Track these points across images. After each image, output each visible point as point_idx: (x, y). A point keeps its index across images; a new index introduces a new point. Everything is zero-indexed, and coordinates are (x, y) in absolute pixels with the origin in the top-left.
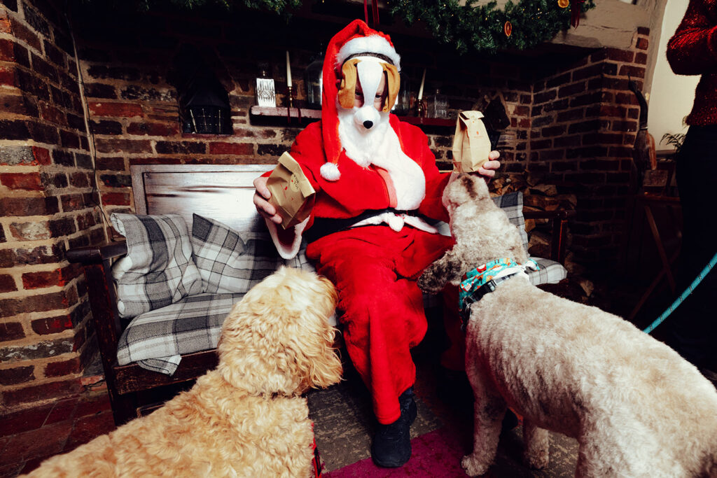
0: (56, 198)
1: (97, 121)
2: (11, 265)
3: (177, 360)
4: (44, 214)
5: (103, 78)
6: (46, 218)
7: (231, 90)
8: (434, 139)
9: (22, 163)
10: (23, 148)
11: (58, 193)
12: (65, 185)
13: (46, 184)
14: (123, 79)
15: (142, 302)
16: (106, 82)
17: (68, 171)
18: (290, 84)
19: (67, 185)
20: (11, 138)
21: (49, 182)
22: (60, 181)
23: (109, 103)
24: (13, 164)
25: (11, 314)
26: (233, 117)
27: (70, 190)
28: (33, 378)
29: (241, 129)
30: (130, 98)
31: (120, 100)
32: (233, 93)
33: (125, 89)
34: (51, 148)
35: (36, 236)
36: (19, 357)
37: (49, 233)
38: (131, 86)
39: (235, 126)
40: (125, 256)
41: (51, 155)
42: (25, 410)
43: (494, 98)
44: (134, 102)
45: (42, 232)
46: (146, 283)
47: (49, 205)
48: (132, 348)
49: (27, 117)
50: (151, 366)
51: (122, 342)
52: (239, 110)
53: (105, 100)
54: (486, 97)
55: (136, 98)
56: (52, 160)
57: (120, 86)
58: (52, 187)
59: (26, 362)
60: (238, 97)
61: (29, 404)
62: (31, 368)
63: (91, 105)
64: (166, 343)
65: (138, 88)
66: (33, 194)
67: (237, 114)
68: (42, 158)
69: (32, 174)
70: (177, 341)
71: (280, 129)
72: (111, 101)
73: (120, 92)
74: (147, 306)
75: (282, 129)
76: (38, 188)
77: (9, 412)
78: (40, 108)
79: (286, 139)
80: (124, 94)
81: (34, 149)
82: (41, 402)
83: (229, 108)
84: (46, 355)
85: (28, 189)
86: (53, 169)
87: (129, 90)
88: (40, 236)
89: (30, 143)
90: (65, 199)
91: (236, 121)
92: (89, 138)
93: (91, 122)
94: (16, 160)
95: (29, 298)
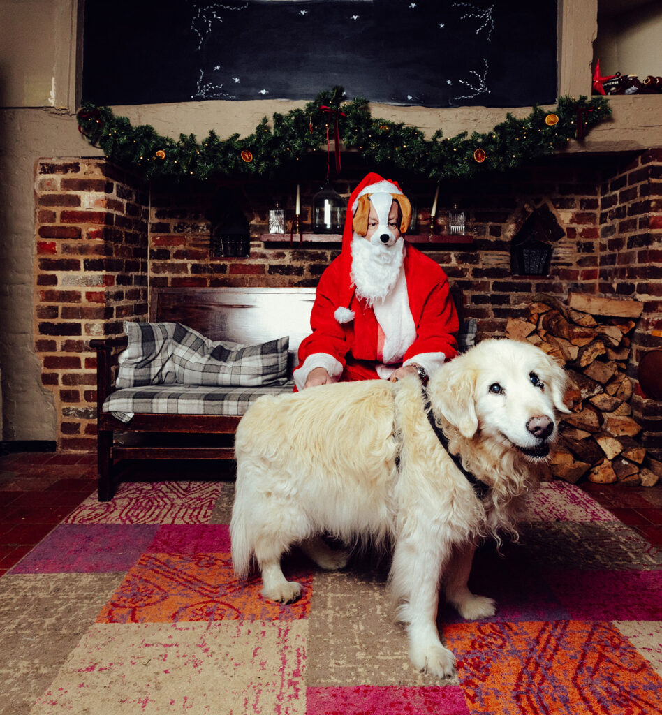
0: (113, 308)
1: (155, 250)
2: (81, 352)
3: (131, 415)
4: (103, 319)
5: (164, 218)
6: (103, 322)
7: (252, 220)
8: (455, 255)
9: (97, 285)
10: (100, 276)
11: (115, 304)
12: (121, 298)
13: (108, 299)
14: (176, 218)
15: (130, 380)
16: (165, 221)
17: (125, 289)
18: (298, 212)
19: (122, 299)
20: (95, 270)
21: (110, 297)
22: (118, 296)
23: (165, 237)
24: (93, 286)
25: (75, 384)
26: (251, 243)
27: (124, 302)
28: (79, 432)
29: (256, 252)
30: (179, 231)
31: (173, 233)
32: (253, 222)
33: (176, 225)
34: (116, 274)
35: (97, 333)
36: (74, 415)
37: (103, 331)
38: (181, 223)
39: (252, 249)
40: (125, 349)
41: (115, 279)
42: (70, 455)
43: (539, 206)
44: (181, 234)
45: (100, 331)
46: (136, 368)
47: (107, 313)
48: (111, 402)
49: (105, 257)
50: (117, 416)
51: (107, 399)
52: (256, 236)
53: (163, 234)
54: (526, 206)
55: (182, 231)
56: (115, 282)
57: (173, 223)
58: (112, 300)
59: (77, 420)
60: (256, 226)
61: (74, 451)
62: (79, 425)
63: (154, 238)
64: (128, 403)
65: (184, 224)
66: (99, 305)
67: (254, 239)
68: (109, 282)
69: (101, 293)
70: (134, 403)
71: (289, 251)
72: (166, 234)
73: (173, 228)
74: (132, 383)
75: (291, 251)
76: (103, 301)
77: (63, 454)
78: (114, 249)
79: (293, 260)
80: (174, 230)
81: (105, 277)
82: (79, 451)
83: (249, 235)
84: (88, 418)
85: (98, 302)
86: (115, 288)
87: (179, 226)
88: (98, 333)
89: (103, 273)
90: (119, 309)
91: (253, 246)
92: (148, 263)
93: (152, 251)
94: (95, 283)
95: (86, 375)
